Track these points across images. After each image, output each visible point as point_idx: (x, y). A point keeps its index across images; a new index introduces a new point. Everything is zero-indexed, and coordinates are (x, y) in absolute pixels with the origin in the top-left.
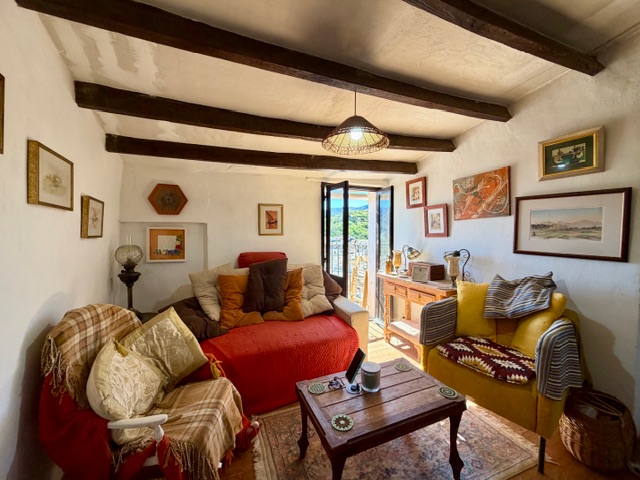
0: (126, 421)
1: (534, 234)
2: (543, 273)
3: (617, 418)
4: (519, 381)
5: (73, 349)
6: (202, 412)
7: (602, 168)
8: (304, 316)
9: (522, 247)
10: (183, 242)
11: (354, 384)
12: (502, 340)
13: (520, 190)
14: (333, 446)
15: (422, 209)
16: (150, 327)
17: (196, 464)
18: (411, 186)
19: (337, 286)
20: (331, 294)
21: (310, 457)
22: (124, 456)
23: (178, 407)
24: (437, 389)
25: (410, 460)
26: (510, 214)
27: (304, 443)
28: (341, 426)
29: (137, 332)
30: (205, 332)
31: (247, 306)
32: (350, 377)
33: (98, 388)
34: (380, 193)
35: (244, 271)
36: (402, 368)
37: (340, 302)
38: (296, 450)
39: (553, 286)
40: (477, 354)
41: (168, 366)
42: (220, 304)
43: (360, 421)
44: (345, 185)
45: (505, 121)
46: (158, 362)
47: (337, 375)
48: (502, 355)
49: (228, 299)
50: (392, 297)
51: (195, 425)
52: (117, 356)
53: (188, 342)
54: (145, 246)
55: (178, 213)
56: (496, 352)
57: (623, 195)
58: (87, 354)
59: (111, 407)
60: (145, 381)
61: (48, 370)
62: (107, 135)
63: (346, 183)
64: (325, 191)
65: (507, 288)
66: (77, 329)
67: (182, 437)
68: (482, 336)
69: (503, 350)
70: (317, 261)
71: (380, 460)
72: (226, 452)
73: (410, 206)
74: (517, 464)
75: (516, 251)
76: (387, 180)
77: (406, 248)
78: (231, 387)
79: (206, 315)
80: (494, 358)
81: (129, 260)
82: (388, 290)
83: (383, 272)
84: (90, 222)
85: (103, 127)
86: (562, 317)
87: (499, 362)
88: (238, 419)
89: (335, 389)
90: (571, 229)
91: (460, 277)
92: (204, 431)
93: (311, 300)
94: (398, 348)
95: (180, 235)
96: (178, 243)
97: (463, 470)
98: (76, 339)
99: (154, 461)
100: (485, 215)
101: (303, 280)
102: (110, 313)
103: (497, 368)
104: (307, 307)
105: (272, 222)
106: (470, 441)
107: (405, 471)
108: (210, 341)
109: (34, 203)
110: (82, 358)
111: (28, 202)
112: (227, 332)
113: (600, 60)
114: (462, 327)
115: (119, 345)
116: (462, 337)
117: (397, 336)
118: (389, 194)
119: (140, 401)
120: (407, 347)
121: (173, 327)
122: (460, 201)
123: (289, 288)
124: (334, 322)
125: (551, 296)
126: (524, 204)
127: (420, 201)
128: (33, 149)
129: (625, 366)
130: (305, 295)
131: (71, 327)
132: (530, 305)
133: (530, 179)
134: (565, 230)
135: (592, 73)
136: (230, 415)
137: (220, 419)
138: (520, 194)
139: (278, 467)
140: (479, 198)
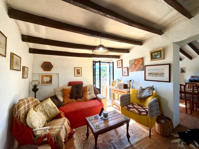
0: (38, 128)
1: (149, 75)
2: (151, 86)
3: (168, 122)
4: (144, 114)
5: (22, 110)
6: (59, 126)
7: (164, 58)
8: (88, 100)
9: (146, 79)
10: (51, 79)
11: (101, 117)
12: (141, 104)
13: (146, 64)
14: (94, 132)
15: (121, 68)
16: (43, 104)
17: (57, 140)
18: (118, 62)
19: (97, 91)
20: (96, 93)
21: (89, 138)
22: (37, 139)
23: (52, 126)
24: (123, 117)
25: (117, 137)
26: (143, 70)
27: (88, 135)
28: (97, 127)
29: (39, 105)
30: (59, 105)
31: (71, 97)
32: (100, 115)
33: (30, 120)
34: (110, 64)
35: (70, 87)
36: (115, 112)
37: (99, 96)
38: (85, 137)
39: (154, 89)
40: (135, 108)
41: (48, 114)
42: (63, 97)
43: (102, 126)
44: (100, 62)
45: (141, 45)
46: (46, 113)
47: (97, 115)
48: (141, 108)
49: (66, 95)
50: (114, 94)
51: (57, 129)
52: (34, 112)
53: (54, 108)
54: (40, 80)
55: (50, 70)
56: (140, 107)
57: (168, 65)
58: (25, 111)
59: (34, 125)
60: (42, 119)
61: (15, 116)
62: (29, 48)
63: (100, 61)
64: (94, 63)
65: (143, 90)
66: (23, 104)
67: (54, 133)
68: (136, 103)
69: (142, 106)
70: (92, 84)
71: (109, 138)
72: (66, 137)
73: (118, 68)
74: (144, 136)
75: (145, 80)
76: (112, 60)
77: (117, 79)
78: (67, 120)
79: (59, 100)
80: (139, 108)
81: (35, 85)
82: (112, 92)
83: (111, 86)
84: (25, 74)
85: (28, 46)
86: (155, 97)
87: (140, 110)
88: (69, 129)
89: (96, 119)
90: (158, 74)
91: (131, 87)
92: (60, 131)
93: (90, 95)
94: (116, 108)
95: (51, 77)
96: (50, 79)
97: (130, 139)
98: (23, 107)
99: (46, 139)
100: (137, 70)
101: (88, 90)
102: (32, 100)
103: (139, 111)
104: (89, 97)
105: (78, 73)
106: (133, 132)
107: (115, 140)
108: (61, 108)
109: (12, 69)
110: (24, 112)
111: (10, 69)
112: (65, 105)
113: (162, 31)
114: (131, 101)
115: (34, 108)
116: (131, 104)
117: (115, 105)
118: (112, 64)
119: (41, 124)
120: (118, 108)
121: (50, 103)
122: (131, 66)
123: (84, 92)
124: (96, 101)
125: (153, 91)
126: (146, 67)
127: (121, 66)
128: (12, 55)
129: (171, 109)
130: (88, 94)
131: (21, 104)
132: (148, 94)
133: (148, 61)
134: (156, 74)
135: (161, 35)
136: (67, 127)
137: (64, 128)
138: (145, 65)
139: (81, 141)
140: (136, 65)
